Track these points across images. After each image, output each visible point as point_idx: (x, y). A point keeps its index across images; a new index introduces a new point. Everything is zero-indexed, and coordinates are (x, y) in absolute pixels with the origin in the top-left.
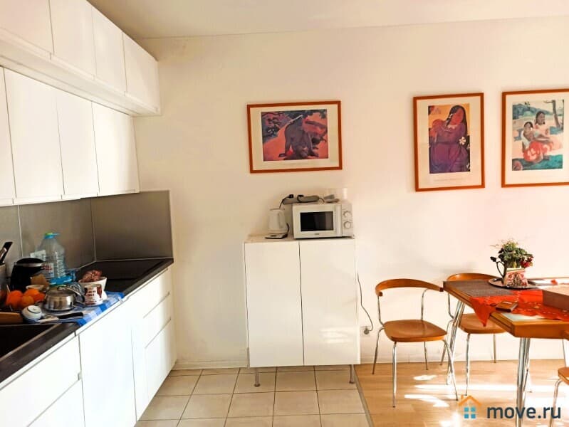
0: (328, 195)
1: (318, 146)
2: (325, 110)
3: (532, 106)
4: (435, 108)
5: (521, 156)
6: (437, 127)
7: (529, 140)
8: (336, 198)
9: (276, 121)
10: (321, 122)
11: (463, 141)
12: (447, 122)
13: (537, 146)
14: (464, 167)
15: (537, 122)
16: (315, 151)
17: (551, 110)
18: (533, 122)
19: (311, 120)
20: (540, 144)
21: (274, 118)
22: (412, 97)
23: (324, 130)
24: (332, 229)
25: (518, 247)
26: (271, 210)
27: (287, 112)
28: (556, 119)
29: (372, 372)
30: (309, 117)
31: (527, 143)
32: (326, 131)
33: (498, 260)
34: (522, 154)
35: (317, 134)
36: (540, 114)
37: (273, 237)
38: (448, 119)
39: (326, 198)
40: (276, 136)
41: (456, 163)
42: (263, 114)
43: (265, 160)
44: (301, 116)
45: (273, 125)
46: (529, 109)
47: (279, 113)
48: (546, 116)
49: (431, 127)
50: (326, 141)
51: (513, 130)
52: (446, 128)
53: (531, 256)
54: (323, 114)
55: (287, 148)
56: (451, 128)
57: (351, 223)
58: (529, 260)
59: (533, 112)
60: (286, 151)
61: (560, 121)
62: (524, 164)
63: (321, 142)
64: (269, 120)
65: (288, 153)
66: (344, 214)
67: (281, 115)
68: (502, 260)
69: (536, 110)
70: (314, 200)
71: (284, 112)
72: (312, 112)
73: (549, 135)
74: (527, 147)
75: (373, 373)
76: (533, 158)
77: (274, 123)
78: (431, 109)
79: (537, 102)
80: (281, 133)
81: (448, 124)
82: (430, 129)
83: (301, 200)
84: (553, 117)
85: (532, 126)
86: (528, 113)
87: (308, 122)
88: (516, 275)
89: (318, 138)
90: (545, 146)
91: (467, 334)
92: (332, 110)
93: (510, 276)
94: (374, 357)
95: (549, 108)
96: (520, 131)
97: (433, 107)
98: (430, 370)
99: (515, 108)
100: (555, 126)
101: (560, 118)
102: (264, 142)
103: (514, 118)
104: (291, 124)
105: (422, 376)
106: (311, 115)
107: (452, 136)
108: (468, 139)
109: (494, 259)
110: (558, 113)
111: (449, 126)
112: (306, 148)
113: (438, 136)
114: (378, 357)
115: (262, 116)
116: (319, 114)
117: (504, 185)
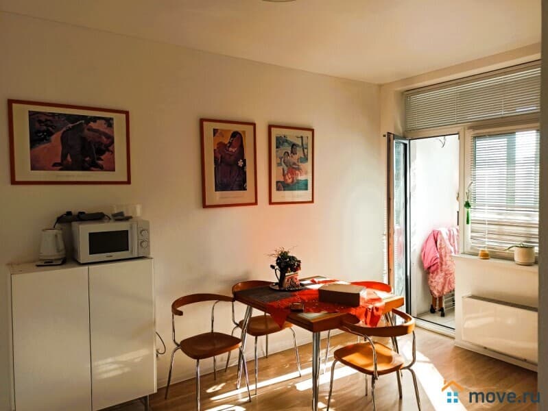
0: (116, 211)
1: (102, 157)
2: (112, 119)
3: (288, 139)
4: (219, 131)
5: (282, 180)
6: (221, 148)
7: (287, 166)
8: (126, 215)
9: (49, 123)
10: (107, 131)
11: (241, 163)
12: (228, 145)
13: (292, 171)
14: (242, 187)
15: (292, 152)
16: (100, 162)
17: (300, 144)
18: (289, 152)
19: (94, 127)
20: (294, 170)
21: (47, 120)
22: (199, 119)
23: (110, 140)
24: (128, 250)
25: (290, 254)
26: (43, 230)
27: (65, 115)
28: (303, 151)
29: (164, 397)
30: (92, 124)
31: (286, 168)
32: (113, 142)
33: (277, 267)
34: (283, 177)
35: (102, 144)
36: (293, 146)
37: (49, 263)
38: (229, 142)
39: (114, 215)
40: (49, 141)
41: (236, 183)
42: (32, 114)
43: (33, 168)
44: (83, 121)
45: (45, 128)
46: (287, 141)
47: (53, 115)
48: (298, 148)
49: (216, 148)
50: (113, 152)
51: (277, 157)
52: (228, 150)
53: (299, 261)
54: (109, 122)
55: (64, 157)
56: (232, 151)
57: (149, 242)
58: (299, 266)
59: (289, 144)
60: (62, 161)
61: (306, 153)
62: (283, 186)
63: (107, 153)
64: (40, 122)
65: (65, 162)
66: (141, 232)
67: (57, 117)
68: (280, 267)
69: (291, 142)
70: (98, 217)
71: (60, 115)
72: (95, 119)
73: (300, 164)
74: (286, 172)
75: (166, 398)
76: (290, 181)
77: (46, 125)
78: (215, 131)
79: (291, 135)
80: (56, 138)
81: (229, 147)
82: (215, 150)
83: (83, 217)
84: (301, 149)
85: (288, 155)
86: (286, 144)
87: (90, 129)
88: (292, 278)
89: (103, 147)
90: (297, 172)
91: (254, 337)
92: (119, 120)
93: (288, 281)
94: (167, 379)
95: (299, 142)
96: (281, 158)
97: (217, 130)
98: (218, 379)
99: (278, 139)
100: (303, 156)
101: (306, 150)
102: (31, 147)
103: (277, 147)
104: (70, 129)
105: (214, 387)
106: (95, 121)
107: (233, 158)
108: (244, 161)
109: (273, 267)
110: (305, 146)
111: (231, 149)
112: (87, 159)
113: (221, 157)
114: (172, 378)
115: (30, 116)
116: (103, 122)
117: (271, 203)
